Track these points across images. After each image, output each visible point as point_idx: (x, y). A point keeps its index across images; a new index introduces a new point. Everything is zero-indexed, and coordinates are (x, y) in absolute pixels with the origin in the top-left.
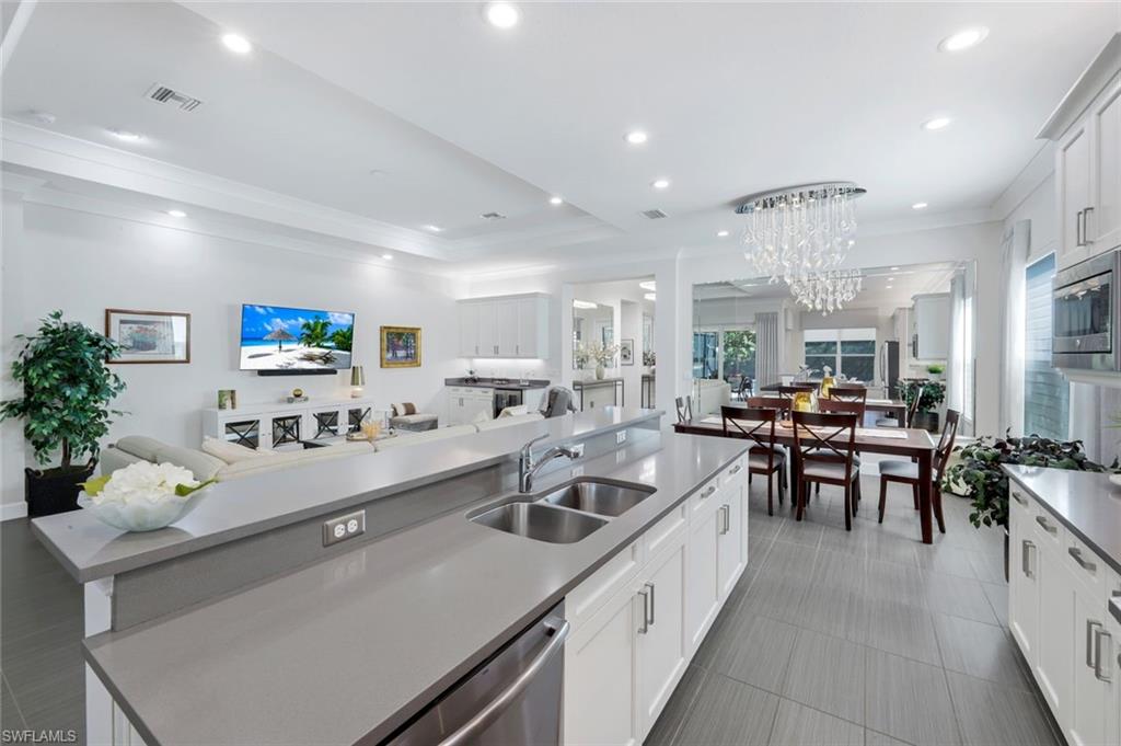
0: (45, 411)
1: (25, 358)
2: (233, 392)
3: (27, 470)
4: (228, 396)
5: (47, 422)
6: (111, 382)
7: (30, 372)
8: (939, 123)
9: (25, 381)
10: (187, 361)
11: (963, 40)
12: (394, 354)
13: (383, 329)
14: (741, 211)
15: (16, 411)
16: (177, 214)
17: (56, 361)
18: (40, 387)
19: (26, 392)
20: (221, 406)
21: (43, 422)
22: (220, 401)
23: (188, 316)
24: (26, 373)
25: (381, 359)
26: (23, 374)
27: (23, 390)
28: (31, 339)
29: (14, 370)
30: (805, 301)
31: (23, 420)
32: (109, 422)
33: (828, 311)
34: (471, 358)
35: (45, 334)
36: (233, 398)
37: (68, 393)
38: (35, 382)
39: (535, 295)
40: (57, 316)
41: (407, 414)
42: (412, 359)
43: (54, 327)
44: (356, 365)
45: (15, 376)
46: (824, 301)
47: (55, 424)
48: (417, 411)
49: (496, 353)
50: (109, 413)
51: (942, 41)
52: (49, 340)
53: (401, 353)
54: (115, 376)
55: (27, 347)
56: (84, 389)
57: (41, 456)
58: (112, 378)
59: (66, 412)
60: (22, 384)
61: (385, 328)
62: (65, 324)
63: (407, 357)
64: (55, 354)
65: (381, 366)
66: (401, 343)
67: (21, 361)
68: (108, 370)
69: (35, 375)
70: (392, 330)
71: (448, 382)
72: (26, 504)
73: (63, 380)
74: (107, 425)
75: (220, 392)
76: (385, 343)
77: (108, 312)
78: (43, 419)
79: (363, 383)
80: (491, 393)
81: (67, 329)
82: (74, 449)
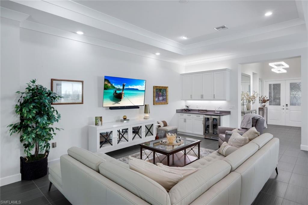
0: (29, 129)
1: (20, 102)
2: (101, 117)
3: (21, 158)
4: (99, 119)
5: (30, 135)
6: (55, 113)
7: (23, 110)
9: (20, 114)
10: (82, 103)
12: (158, 99)
13: (154, 87)
15: (17, 129)
16: (80, 33)
17: (34, 104)
18: (28, 118)
19: (21, 119)
20: (96, 124)
21: (28, 135)
22: (96, 122)
23: (82, 82)
24: (21, 110)
25: (154, 101)
26: (20, 110)
27: (19, 118)
28: (23, 93)
29: (16, 109)
31: (19, 133)
32: (55, 134)
34: (186, 100)
35: (29, 90)
36: (101, 120)
37: (39, 120)
38: (25, 115)
39: (225, 70)
40: (34, 82)
41: (164, 126)
42: (165, 101)
43: (33, 87)
44: (146, 104)
45: (17, 112)
47: (33, 136)
48: (168, 125)
49: (202, 98)
50: (55, 129)
52: (31, 94)
53: (161, 98)
54: (56, 111)
55: (21, 97)
56: (46, 118)
57: (27, 152)
58: (55, 112)
59: (38, 130)
60: (19, 116)
61: (155, 86)
62: (37, 86)
63: (163, 100)
64: (33, 101)
65: (154, 104)
66: (161, 94)
67: (19, 104)
68: (53, 108)
69: (25, 112)
70: (158, 88)
71: (178, 111)
72: (20, 174)
73: (37, 114)
74: (53, 135)
75: (96, 117)
76: (155, 94)
77: (52, 80)
78: (28, 134)
79: (149, 113)
80: (202, 117)
81: (38, 88)
82: (40, 147)
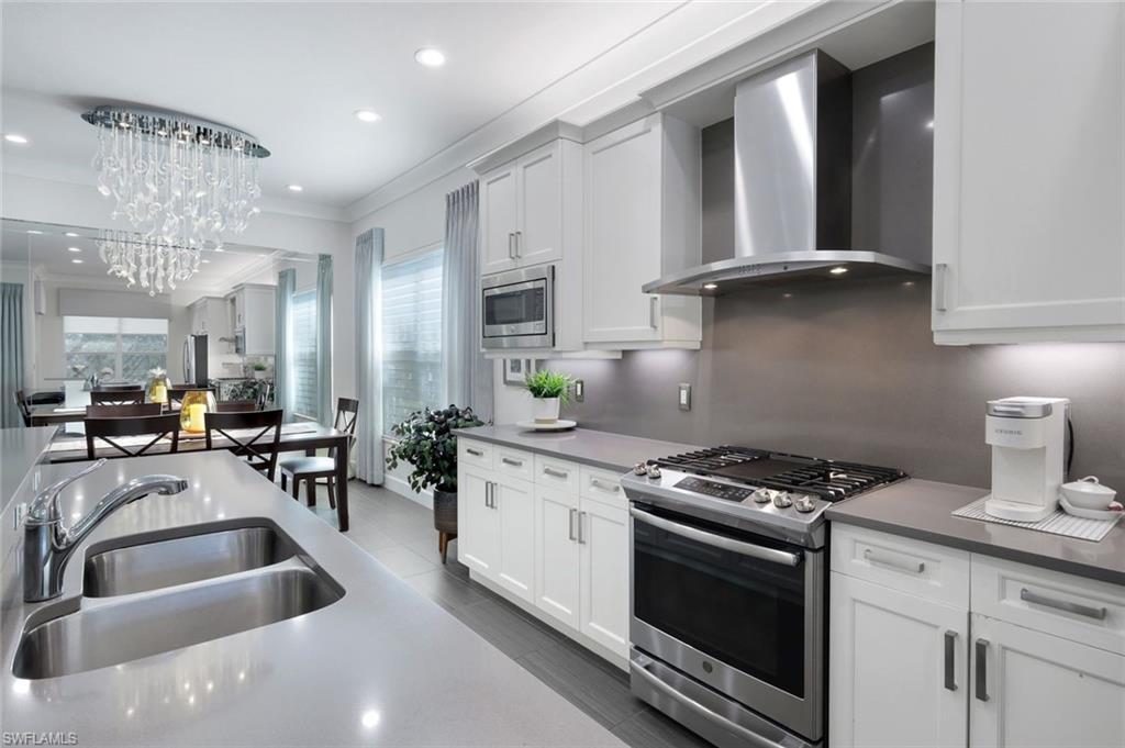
8: (368, 116)
11: (432, 58)
14: (91, 119)
30: (124, 273)
33: (155, 289)
46: (152, 278)
51: (419, 50)
